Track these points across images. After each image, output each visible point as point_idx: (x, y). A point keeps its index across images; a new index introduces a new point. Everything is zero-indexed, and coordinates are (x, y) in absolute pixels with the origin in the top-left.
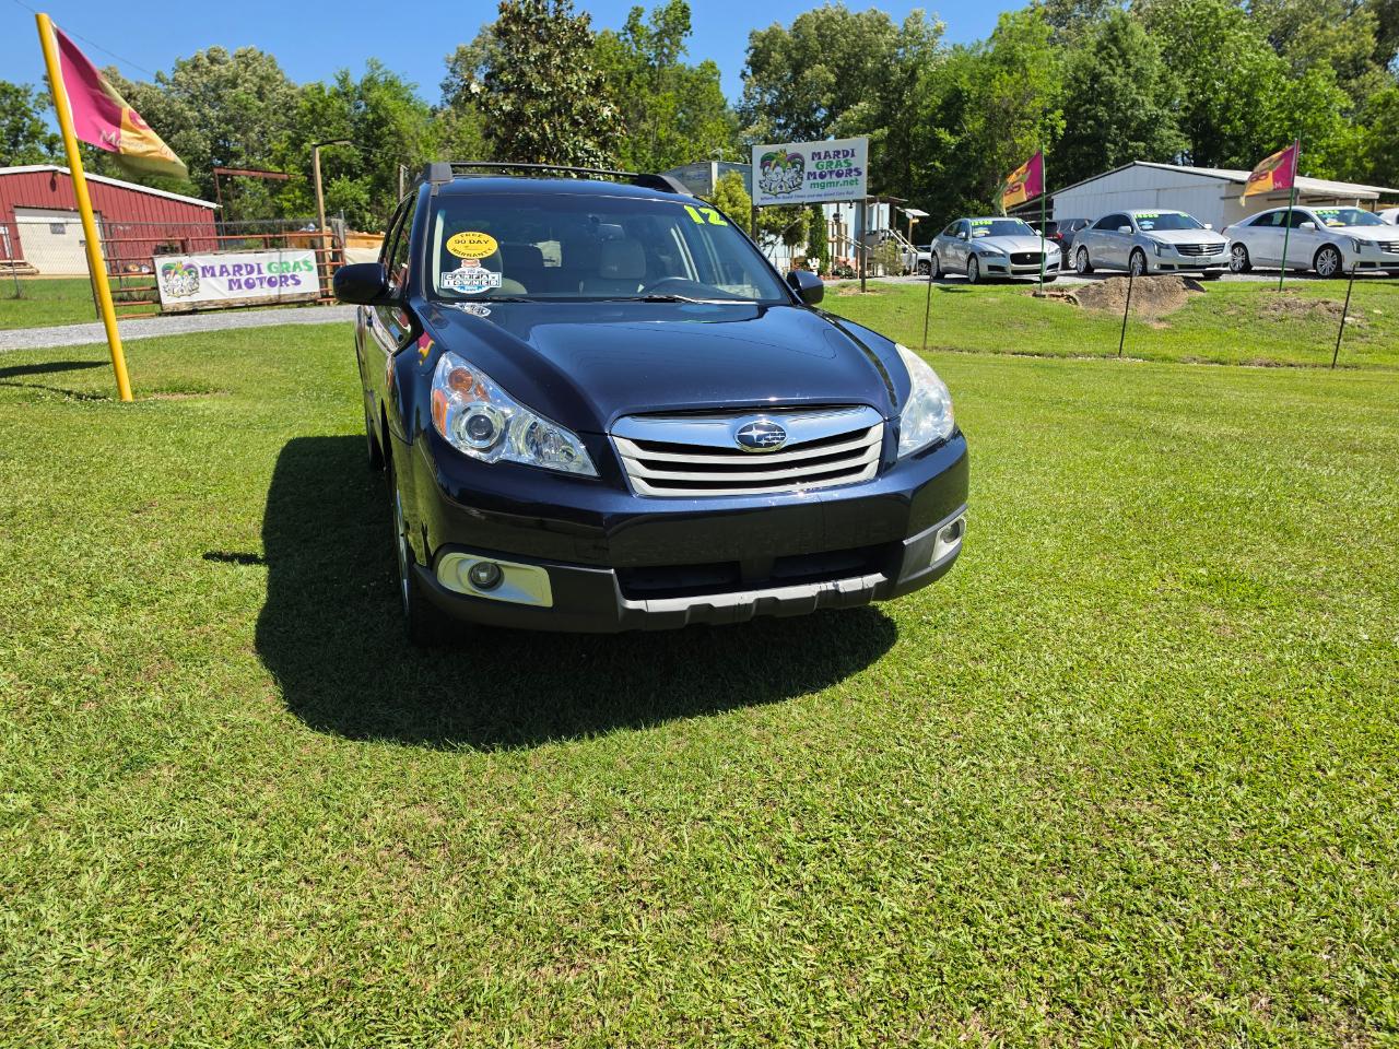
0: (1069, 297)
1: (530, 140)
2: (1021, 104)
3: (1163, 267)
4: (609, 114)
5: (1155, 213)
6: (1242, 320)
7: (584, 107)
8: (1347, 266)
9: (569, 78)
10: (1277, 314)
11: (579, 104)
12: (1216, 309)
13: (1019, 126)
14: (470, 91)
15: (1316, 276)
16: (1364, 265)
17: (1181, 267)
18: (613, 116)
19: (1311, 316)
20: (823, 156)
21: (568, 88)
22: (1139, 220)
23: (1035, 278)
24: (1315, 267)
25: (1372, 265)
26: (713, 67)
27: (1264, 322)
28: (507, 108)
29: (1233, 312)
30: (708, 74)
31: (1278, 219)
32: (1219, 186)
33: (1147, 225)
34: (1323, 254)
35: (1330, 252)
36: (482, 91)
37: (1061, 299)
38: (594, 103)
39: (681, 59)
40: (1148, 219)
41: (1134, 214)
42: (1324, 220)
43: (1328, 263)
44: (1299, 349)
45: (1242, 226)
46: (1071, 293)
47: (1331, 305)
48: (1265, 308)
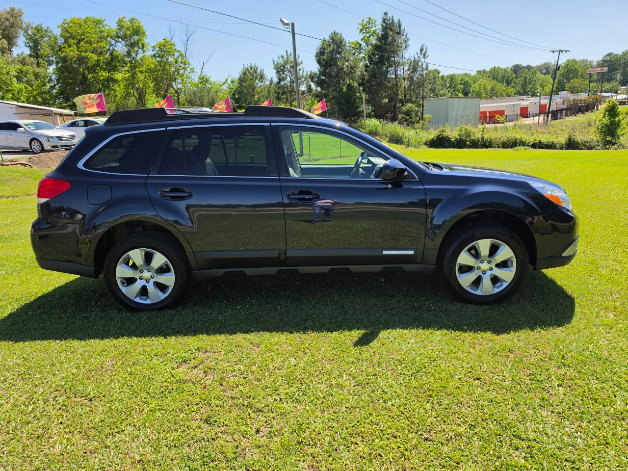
3: (53, 147)
22: (26, 125)
33: (32, 127)
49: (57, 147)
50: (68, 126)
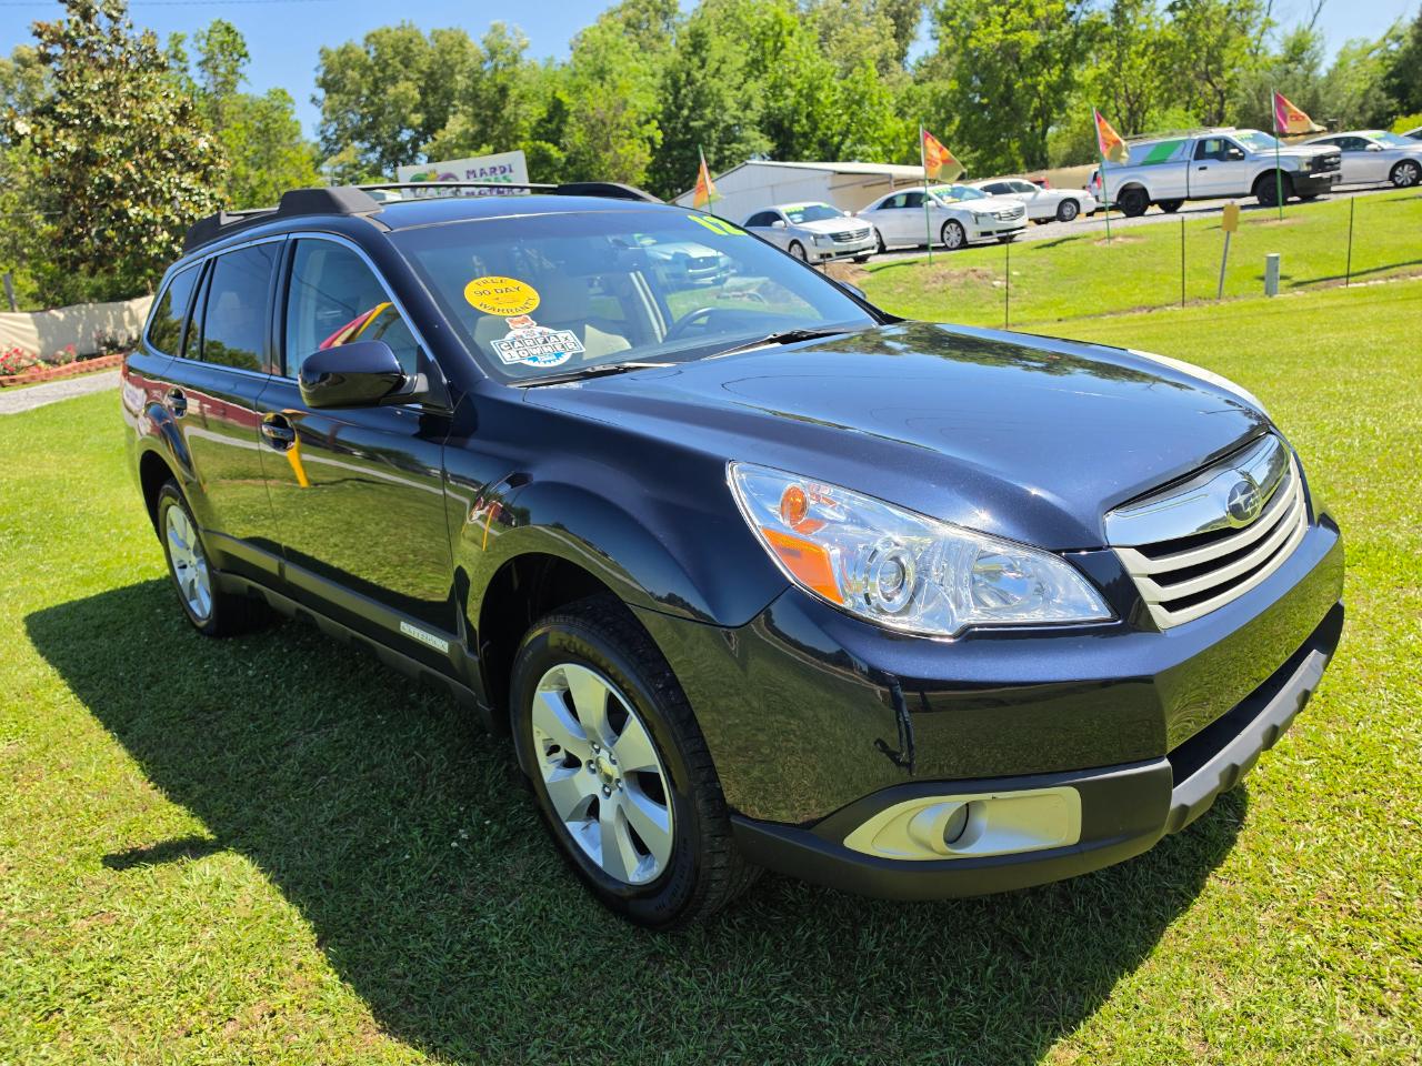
0: (750, 296)
1: (110, 183)
2: (615, 115)
3: (822, 256)
4: (206, 145)
5: (800, 206)
6: (911, 296)
7: (174, 140)
8: (969, 237)
9: (149, 107)
10: (939, 286)
11: (166, 138)
12: (885, 289)
13: (619, 137)
14: (17, 133)
15: (946, 248)
16: (984, 234)
17: (838, 254)
18: (212, 147)
19: (966, 284)
20: (478, 173)
21: (150, 119)
22: (789, 214)
23: (709, 280)
24: (943, 241)
25: (990, 233)
26: (283, 93)
27: (930, 295)
28: (72, 147)
29: (901, 290)
30: (279, 101)
31: (901, 201)
32: (825, 178)
33: (798, 218)
34: (948, 229)
35: (954, 226)
36: (34, 131)
37: (745, 299)
38: (187, 134)
39: (242, 88)
40: (796, 213)
41: (782, 209)
42: (941, 197)
43: (953, 236)
44: (967, 314)
45: (871, 211)
46: (751, 292)
47: (979, 273)
48: (927, 282)
49: (829, 256)
50: (879, 208)
